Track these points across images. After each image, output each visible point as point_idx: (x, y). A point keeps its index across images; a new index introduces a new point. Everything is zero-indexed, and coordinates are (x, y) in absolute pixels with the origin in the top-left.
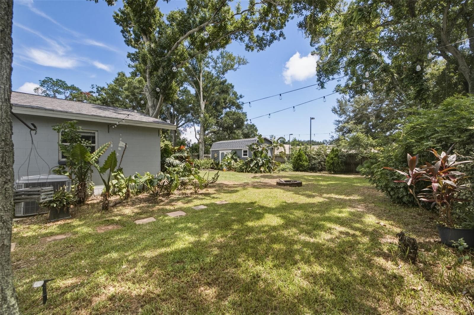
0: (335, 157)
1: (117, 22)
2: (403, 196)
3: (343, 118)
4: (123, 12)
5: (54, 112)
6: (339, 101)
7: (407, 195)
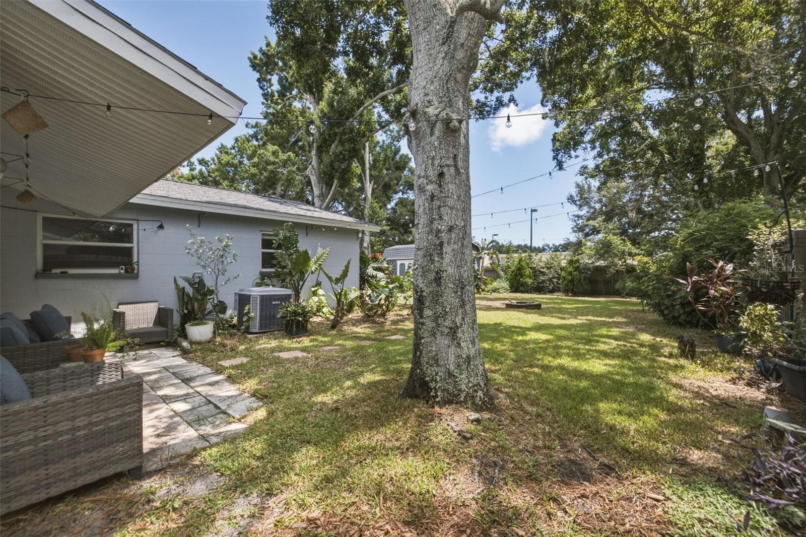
0: (575, 271)
1: (254, 66)
2: (680, 315)
3: (584, 212)
4: (264, 54)
5: (264, 212)
6: (578, 185)
7: (684, 313)
